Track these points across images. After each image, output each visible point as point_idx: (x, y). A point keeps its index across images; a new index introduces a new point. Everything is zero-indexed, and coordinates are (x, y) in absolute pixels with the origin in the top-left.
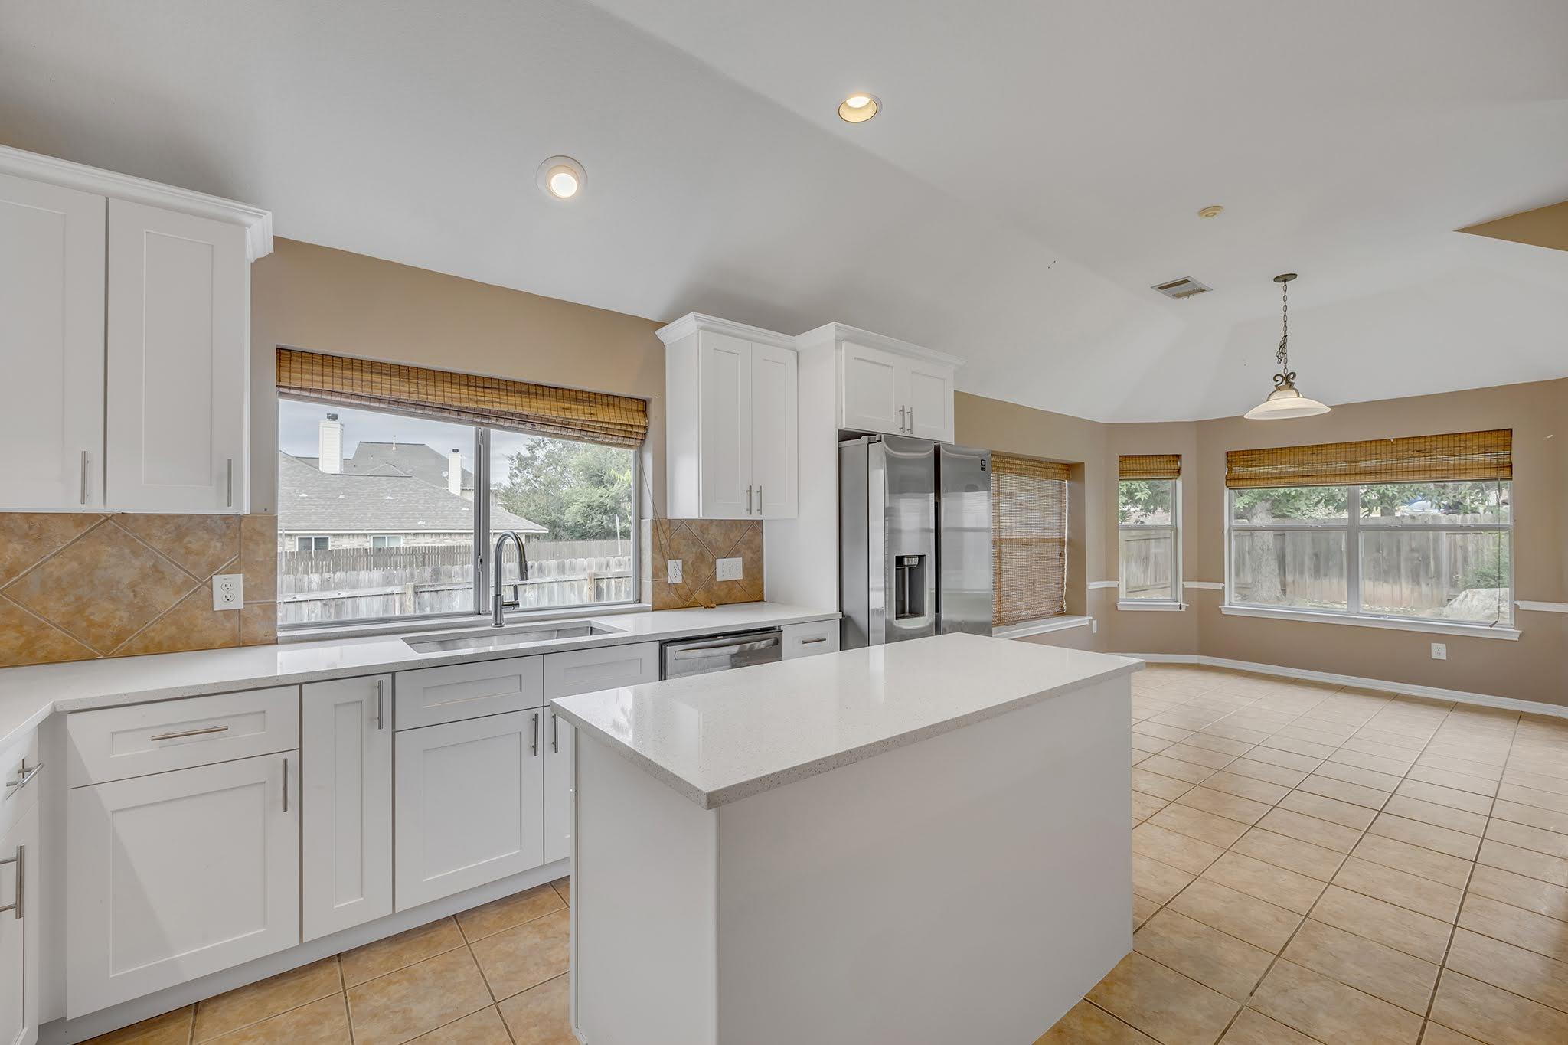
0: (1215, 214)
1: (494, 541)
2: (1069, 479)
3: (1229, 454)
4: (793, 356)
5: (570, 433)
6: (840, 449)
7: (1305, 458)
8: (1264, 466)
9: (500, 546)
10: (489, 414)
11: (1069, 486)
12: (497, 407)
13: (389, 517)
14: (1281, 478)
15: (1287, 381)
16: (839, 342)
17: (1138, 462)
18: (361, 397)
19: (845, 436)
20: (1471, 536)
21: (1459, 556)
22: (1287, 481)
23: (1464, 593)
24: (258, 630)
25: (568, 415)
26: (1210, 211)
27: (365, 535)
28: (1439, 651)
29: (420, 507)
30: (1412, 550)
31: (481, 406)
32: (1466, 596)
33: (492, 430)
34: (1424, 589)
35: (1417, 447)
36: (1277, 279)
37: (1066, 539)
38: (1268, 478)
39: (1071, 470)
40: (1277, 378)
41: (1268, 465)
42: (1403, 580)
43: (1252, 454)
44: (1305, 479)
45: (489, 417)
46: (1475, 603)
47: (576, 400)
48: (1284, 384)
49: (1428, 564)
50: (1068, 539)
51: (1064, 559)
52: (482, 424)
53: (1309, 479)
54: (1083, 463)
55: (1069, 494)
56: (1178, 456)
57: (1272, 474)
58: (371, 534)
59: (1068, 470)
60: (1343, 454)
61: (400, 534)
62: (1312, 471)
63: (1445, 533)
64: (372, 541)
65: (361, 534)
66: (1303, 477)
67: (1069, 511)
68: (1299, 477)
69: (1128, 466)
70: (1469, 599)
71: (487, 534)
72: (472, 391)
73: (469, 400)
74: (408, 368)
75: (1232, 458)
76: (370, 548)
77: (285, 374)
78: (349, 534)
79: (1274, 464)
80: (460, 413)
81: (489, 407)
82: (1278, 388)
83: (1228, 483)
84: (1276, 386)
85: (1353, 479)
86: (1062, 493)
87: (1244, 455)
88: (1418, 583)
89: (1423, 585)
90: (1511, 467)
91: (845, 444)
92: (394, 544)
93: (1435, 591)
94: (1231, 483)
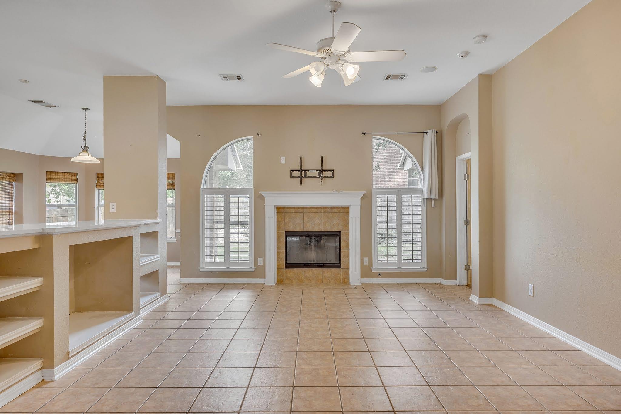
2: (15, 181)
3: (98, 174)
11: (15, 185)
17: (57, 175)
37: (14, 211)
39: (16, 177)
40: (83, 147)
48: (85, 150)
50: (15, 211)
51: (12, 221)
54: (22, 174)
55: (15, 188)
56: (77, 173)
59: (14, 177)
67: (15, 197)
69: (51, 176)
84: (82, 150)
86: (11, 188)
94: (98, 187)
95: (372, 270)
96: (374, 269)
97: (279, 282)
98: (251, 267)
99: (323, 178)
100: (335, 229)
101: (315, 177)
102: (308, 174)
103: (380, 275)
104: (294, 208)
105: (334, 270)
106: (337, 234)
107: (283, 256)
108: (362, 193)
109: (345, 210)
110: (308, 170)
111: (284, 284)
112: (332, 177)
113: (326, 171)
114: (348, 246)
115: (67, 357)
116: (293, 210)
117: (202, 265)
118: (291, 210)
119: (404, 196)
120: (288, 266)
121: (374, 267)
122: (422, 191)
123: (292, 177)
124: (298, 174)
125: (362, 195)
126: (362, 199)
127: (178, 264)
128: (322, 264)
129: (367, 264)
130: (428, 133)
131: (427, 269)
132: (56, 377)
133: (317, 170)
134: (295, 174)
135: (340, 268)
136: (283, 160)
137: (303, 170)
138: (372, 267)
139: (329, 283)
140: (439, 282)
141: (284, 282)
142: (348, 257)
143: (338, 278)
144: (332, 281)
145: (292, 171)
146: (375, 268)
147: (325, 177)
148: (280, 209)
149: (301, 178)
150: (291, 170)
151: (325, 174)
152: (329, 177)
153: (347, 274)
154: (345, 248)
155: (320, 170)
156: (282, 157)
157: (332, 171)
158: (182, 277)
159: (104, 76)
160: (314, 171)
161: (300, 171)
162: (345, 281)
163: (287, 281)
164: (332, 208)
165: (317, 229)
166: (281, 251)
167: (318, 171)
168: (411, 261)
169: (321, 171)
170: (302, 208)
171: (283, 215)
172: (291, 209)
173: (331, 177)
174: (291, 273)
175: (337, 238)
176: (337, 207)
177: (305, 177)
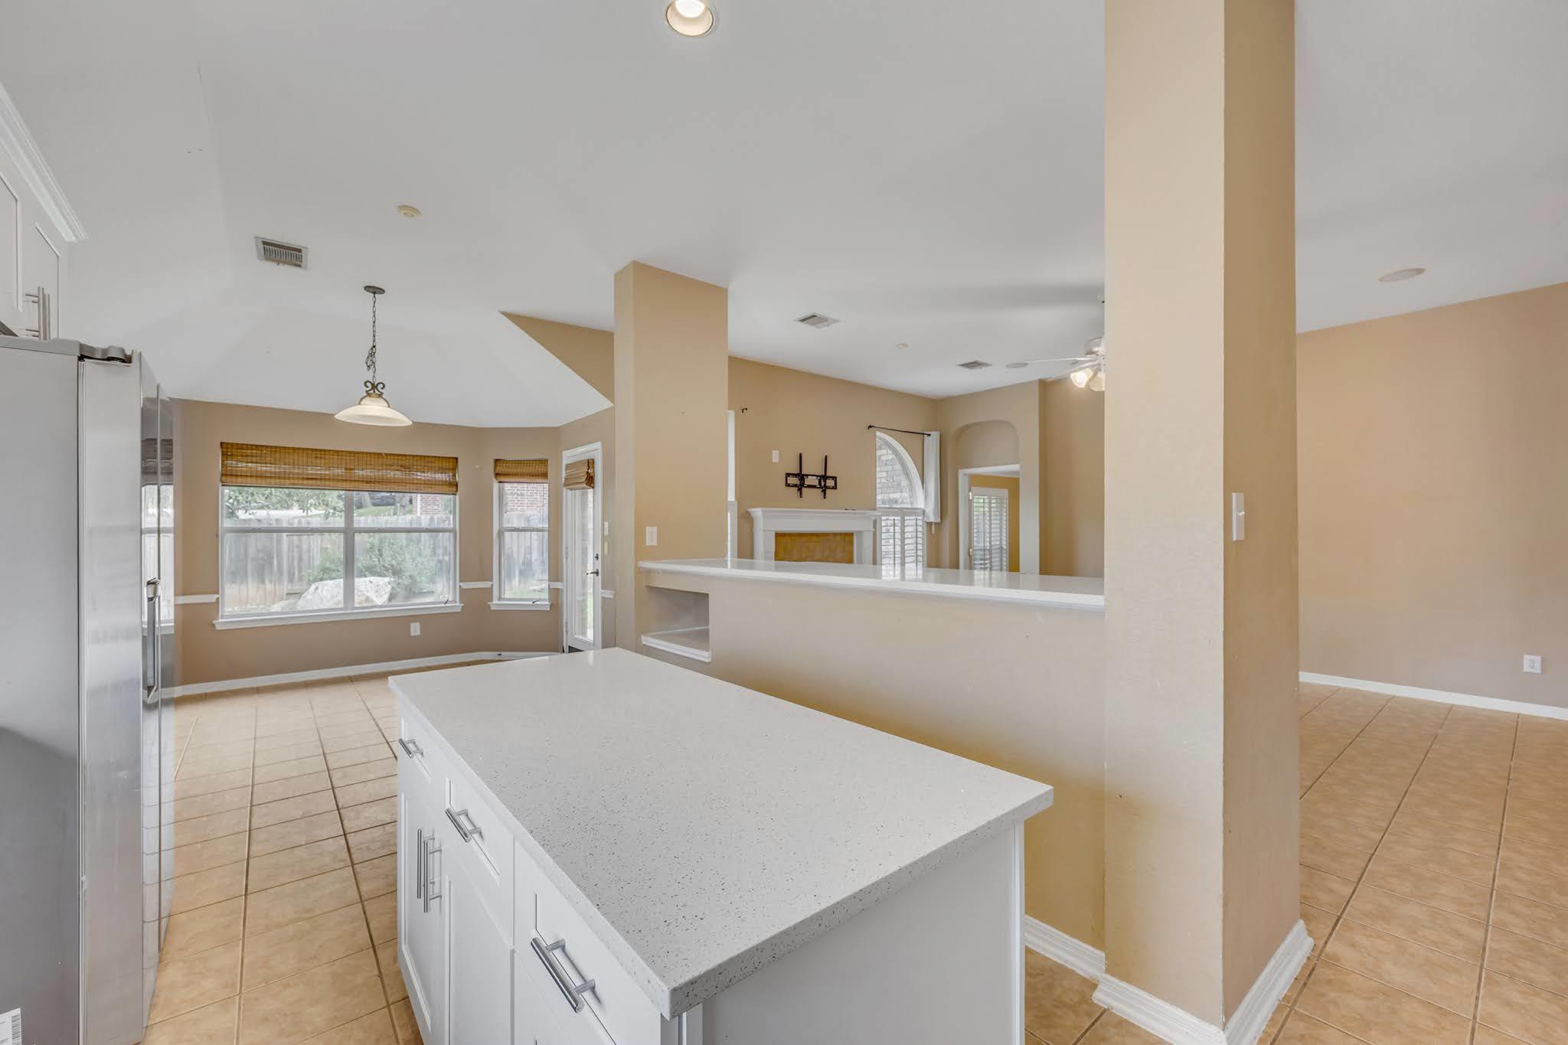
0: (413, 216)
3: (224, 445)
7: (310, 460)
8: (266, 463)
14: (285, 478)
15: (374, 389)
20: (305, 537)
21: (296, 555)
22: (292, 481)
23: (313, 586)
26: (409, 210)
28: (415, 629)
30: (258, 551)
32: (317, 588)
34: (269, 586)
35: (400, 463)
36: (367, 288)
38: (271, 477)
40: (368, 384)
41: (271, 464)
42: (250, 580)
43: (252, 449)
44: (310, 482)
46: (325, 593)
48: (373, 391)
49: (271, 563)
53: (314, 481)
57: (275, 473)
60: (344, 461)
62: (316, 474)
63: (285, 534)
66: (308, 479)
68: (303, 479)
70: (319, 591)
75: (228, 450)
79: (277, 462)
82: (369, 395)
83: (224, 478)
84: (367, 392)
85: (352, 485)
87: (242, 449)
88: (263, 582)
89: (267, 583)
90: (457, 485)
93: (277, 587)
99: (825, 488)
101: (814, 487)
102: (807, 481)
109: (848, 536)
110: (809, 476)
112: (835, 488)
113: (828, 477)
122: (923, 513)
123: (788, 484)
124: (795, 480)
125: (876, 516)
130: (931, 435)
134: (792, 480)
136: (777, 457)
137: (801, 475)
149: (798, 487)
150: (787, 474)
151: (827, 483)
152: (832, 488)
155: (822, 476)
156: (774, 453)
157: (837, 478)
160: (815, 477)
164: (835, 534)
167: (820, 478)
169: (824, 478)
176: (841, 534)
177: (804, 486)
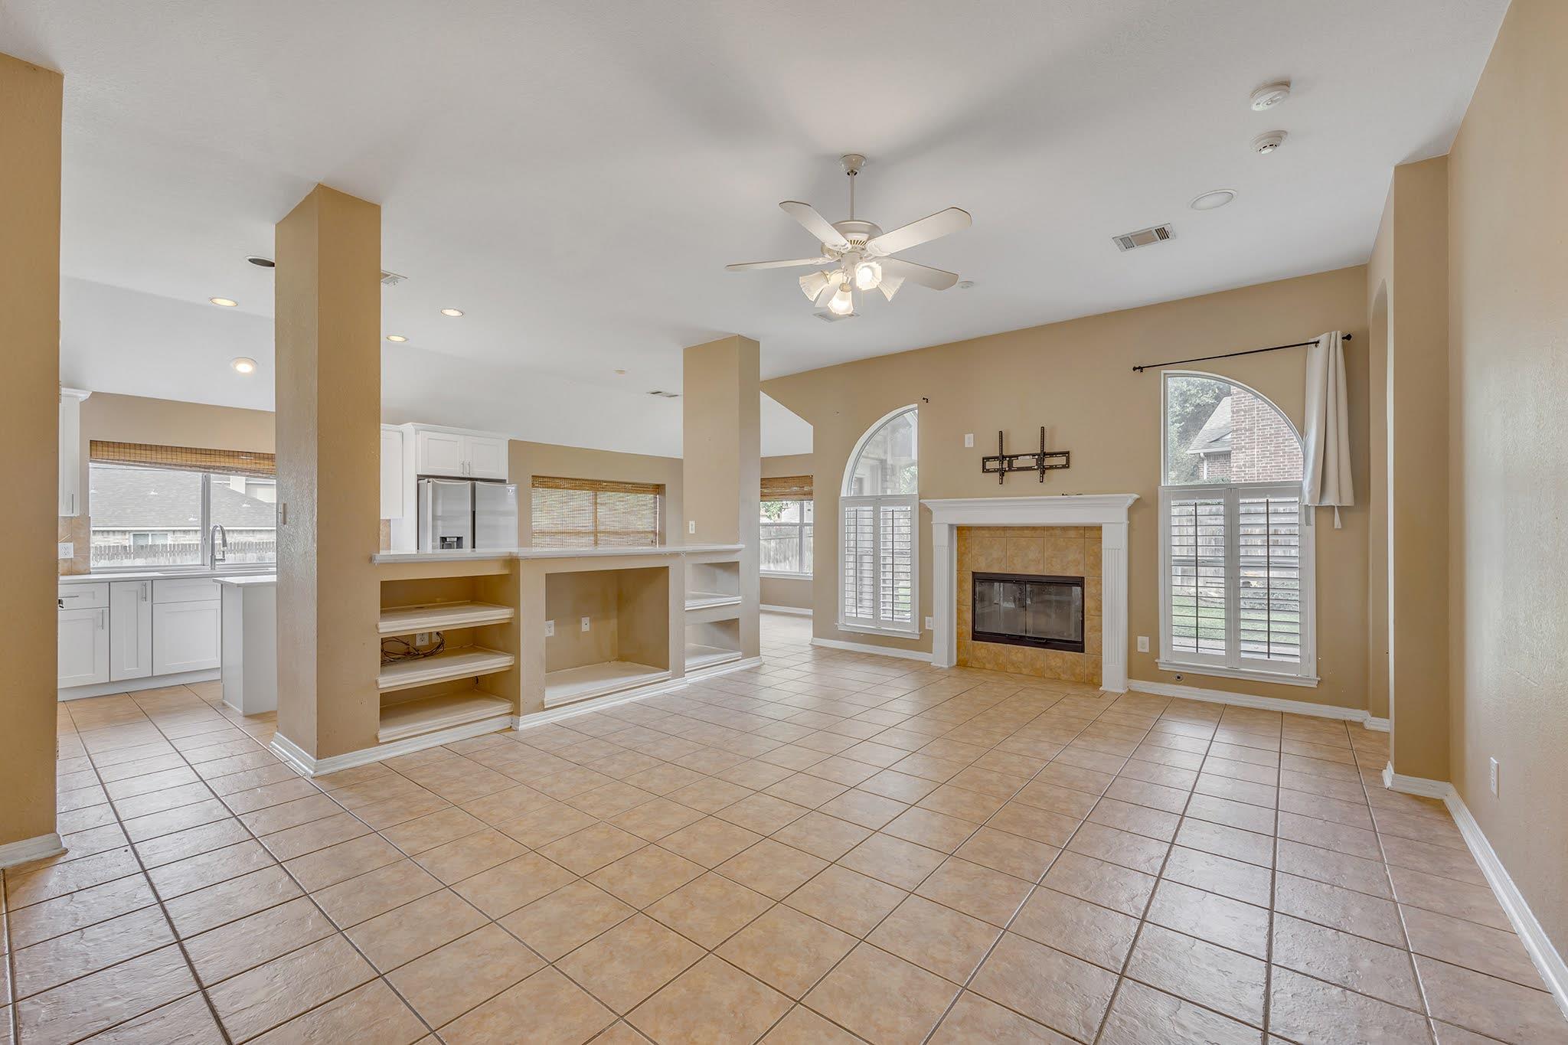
1: (211, 528)
2: (658, 494)
4: (399, 435)
5: (260, 475)
6: (418, 485)
9: (214, 531)
10: (209, 467)
11: (659, 498)
12: (213, 464)
13: (154, 514)
16: (417, 432)
18: (135, 461)
19: (420, 477)
24: (81, 567)
25: (258, 466)
27: (124, 532)
29: (191, 503)
31: (203, 464)
33: (211, 475)
37: (657, 531)
39: (659, 488)
45: (209, 468)
47: (264, 459)
50: (659, 531)
52: (205, 472)
54: (665, 484)
55: (659, 503)
58: (132, 531)
59: (657, 488)
61: (166, 531)
64: (132, 538)
65: (118, 531)
67: (659, 514)
71: (209, 525)
72: (199, 456)
73: (197, 461)
74: (162, 447)
76: (130, 546)
77: (94, 452)
78: (103, 531)
80: (192, 467)
81: (209, 464)
86: (655, 503)
91: (420, 482)
92: (160, 541)
94: (765, 498)
95: (1159, 665)
96: (1163, 663)
97: (962, 664)
98: (912, 631)
99: (1048, 469)
100: (1071, 573)
101: (1029, 469)
102: (1016, 464)
103: (1179, 678)
104: (989, 528)
105: (1070, 655)
106: (1079, 582)
107: (969, 616)
108: (1131, 498)
109: (1091, 534)
110: (1017, 456)
111: (968, 669)
112: (1067, 466)
113: (1052, 455)
114: (1099, 609)
115: (541, 707)
116: (986, 533)
117: (841, 621)
118: (983, 532)
119: (1247, 501)
120: (977, 636)
121: (1163, 658)
122: (1301, 488)
123: (985, 470)
124: (995, 465)
125: (1130, 502)
126: (1131, 510)
127: (810, 612)
128: (1044, 639)
129: (1147, 650)
130: (1318, 342)
131: (1319, 681)
132: (521, 727)
133: (1034, 455)
134: (990, 465)
135: (1083, 651)
136: (969, 441)
137: (1004, 457)
138: (1158, 658)
139: (1057, 679)
140: (1359, 720)
141: (969, 664)
142: (1101, 631)
143: (1077, 671)
144: (1064, 677)
145: (985, 459)
146: (1164, 660)
147: (1051, 467)
148: (963, 532)
149: (1002, 472)
150: (983, 459)
151: (1048, 462)
152: (1061, 468)
153: (1098, 665)
154: (1092, 612)
155: (1038, 455)
156: (966, 436)
157: (1066, 454)
158: (817, 634)
159: (685, 350)
160: (1028, 457)
161: (1002, 458)
162: (1093, 680)
163: (975, 664)
164: (1065, 529)
165: (1032, 571)
166: (965, 608)
167: (1037, 457)
168: (1265, 657)
169: (1043, 455)
170: (1005, 528)
171: (968, 541)
172: (983, 530)
173: (1064, 467)
174: (983, 651)
175: (1077, 590)
176: (1076, 528)
177: (1010, 470)
